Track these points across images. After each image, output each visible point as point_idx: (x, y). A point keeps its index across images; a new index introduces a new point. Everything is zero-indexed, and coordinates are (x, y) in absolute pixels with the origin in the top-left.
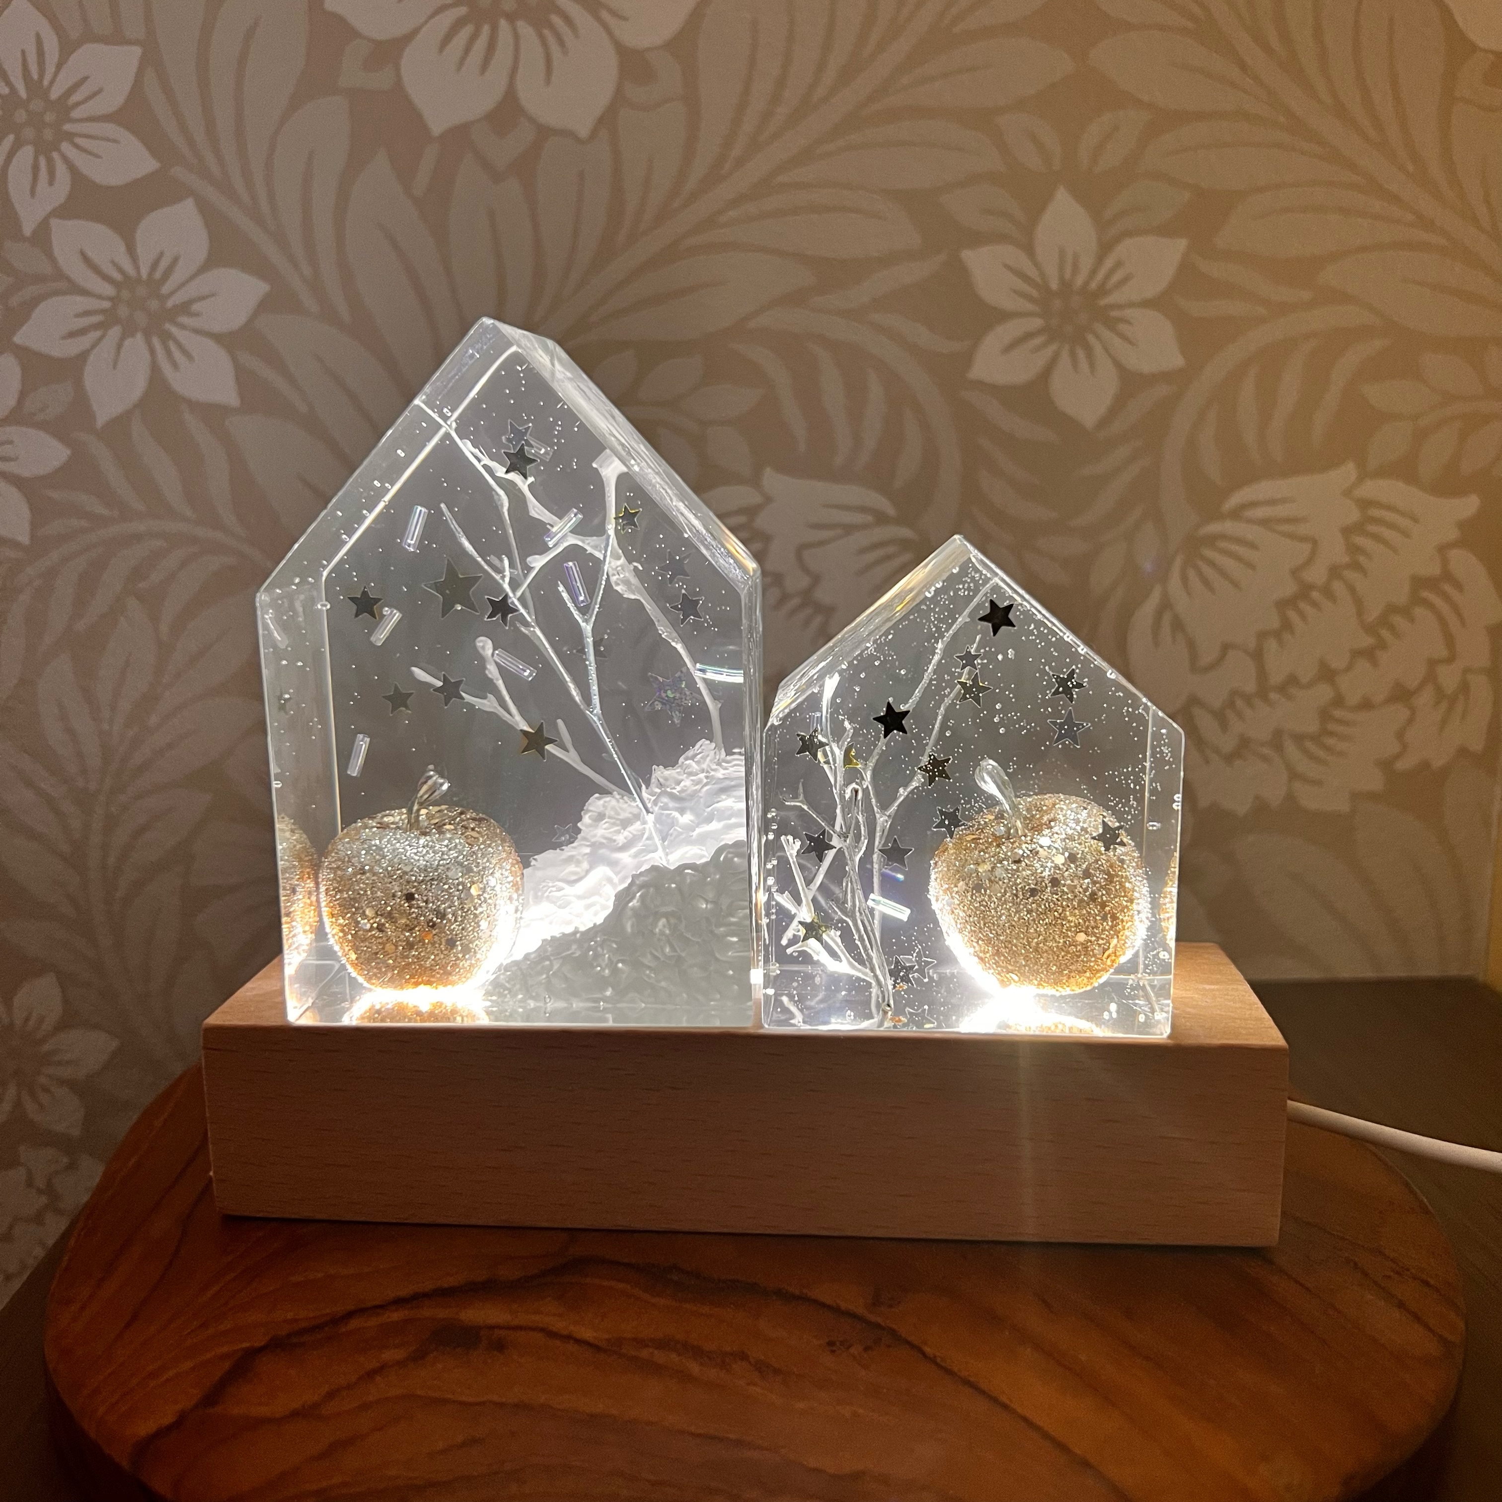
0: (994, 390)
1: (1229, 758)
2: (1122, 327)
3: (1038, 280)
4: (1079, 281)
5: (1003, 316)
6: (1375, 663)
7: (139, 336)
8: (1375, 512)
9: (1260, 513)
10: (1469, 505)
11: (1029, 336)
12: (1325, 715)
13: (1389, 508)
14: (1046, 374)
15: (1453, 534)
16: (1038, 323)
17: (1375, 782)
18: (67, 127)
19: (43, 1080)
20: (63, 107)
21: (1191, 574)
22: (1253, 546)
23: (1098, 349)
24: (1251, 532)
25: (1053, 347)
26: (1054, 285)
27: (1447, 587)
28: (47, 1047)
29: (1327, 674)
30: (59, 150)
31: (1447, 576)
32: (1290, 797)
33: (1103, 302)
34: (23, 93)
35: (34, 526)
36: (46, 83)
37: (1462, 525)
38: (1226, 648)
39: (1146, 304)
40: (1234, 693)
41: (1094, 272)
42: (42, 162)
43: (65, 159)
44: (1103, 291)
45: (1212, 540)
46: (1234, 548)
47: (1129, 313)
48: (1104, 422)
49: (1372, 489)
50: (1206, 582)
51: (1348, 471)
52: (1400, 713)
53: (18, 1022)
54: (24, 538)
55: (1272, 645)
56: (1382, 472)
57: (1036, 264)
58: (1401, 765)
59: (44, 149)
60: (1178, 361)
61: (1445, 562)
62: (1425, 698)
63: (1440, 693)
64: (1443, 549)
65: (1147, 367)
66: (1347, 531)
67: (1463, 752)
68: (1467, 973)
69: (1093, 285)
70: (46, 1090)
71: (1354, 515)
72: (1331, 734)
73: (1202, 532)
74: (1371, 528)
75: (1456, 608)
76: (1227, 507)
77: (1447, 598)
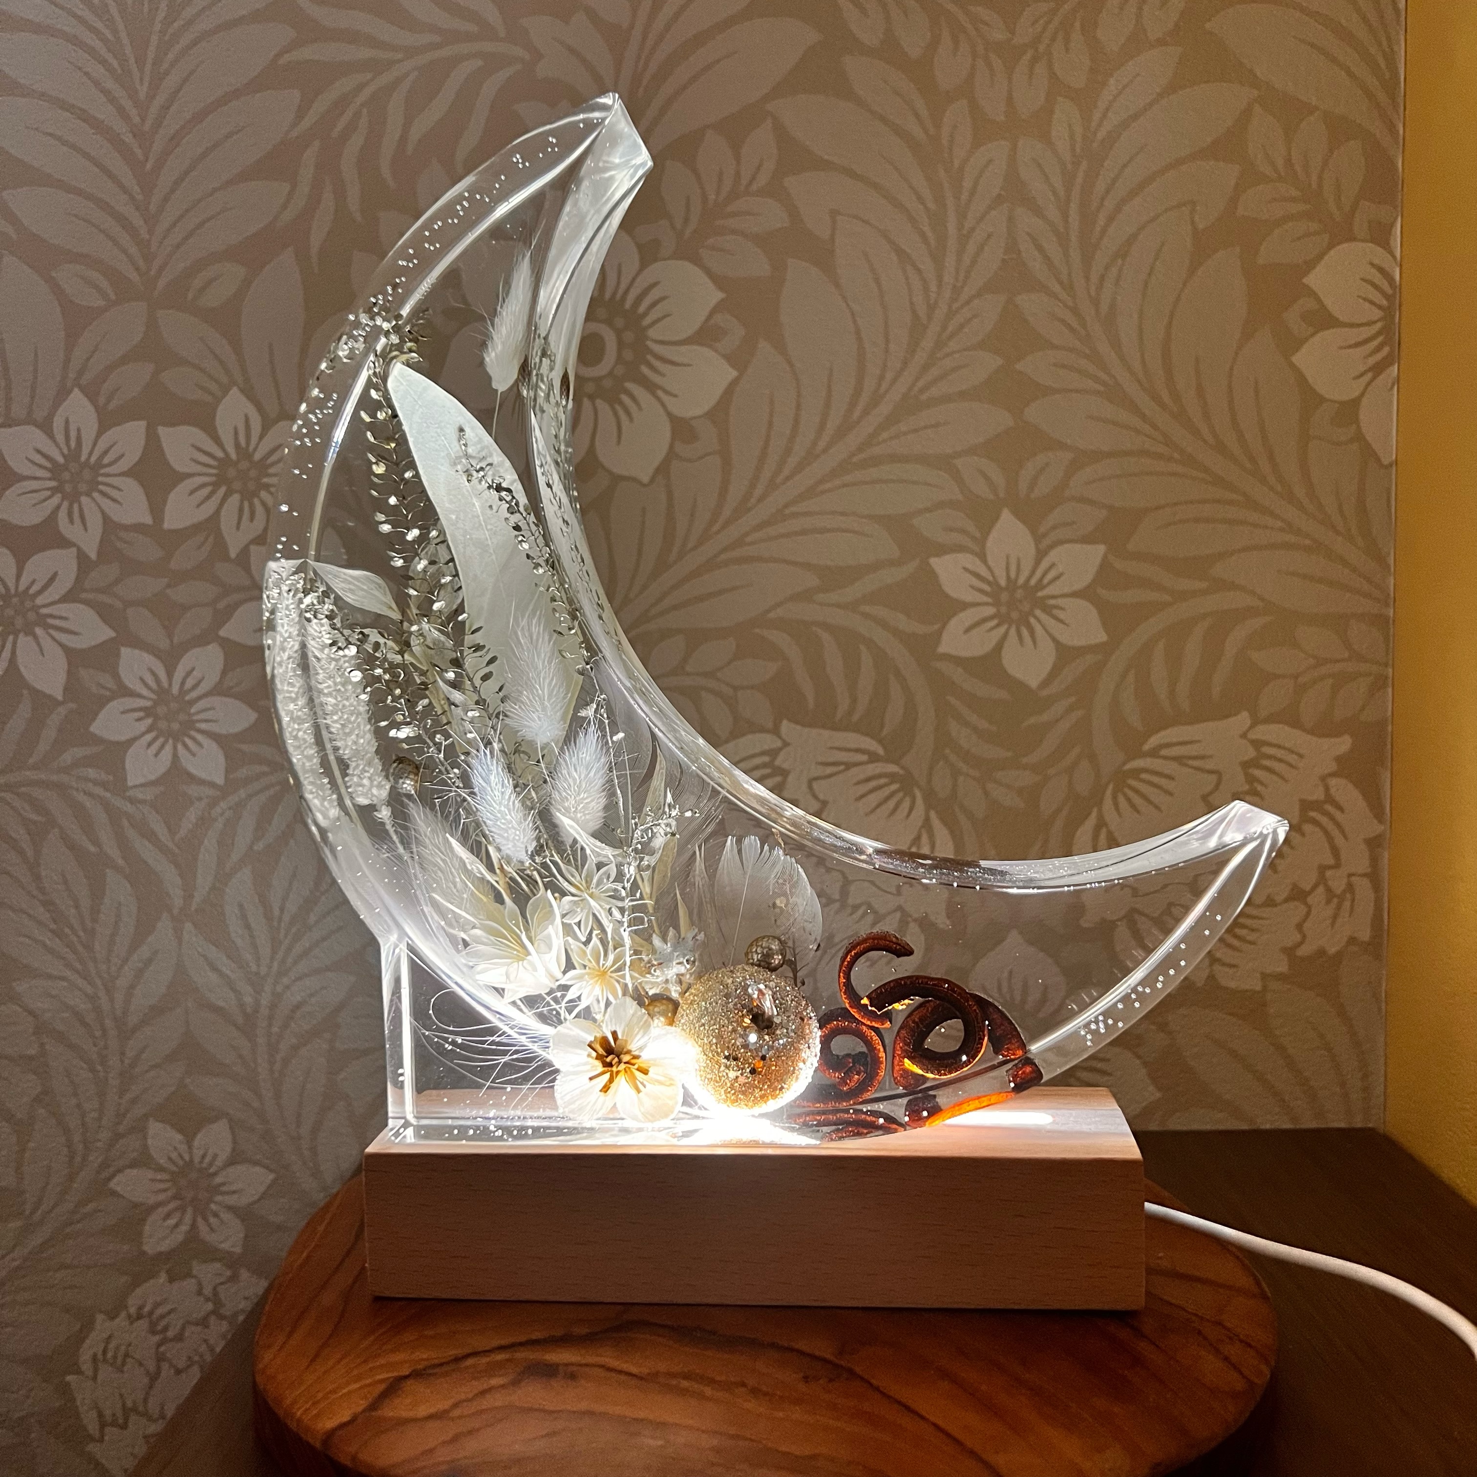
0: (958, 661)
2: (1055, 612)
3: (991, 578)
4: (1021, 581)
5: (964, 606)
8: (1266, 750)
10: (1344, 744)
13: (1279, 747)
14: (999, 647)
15: (1333, 767)
16: (990, 611)
17: (1282, 967)
18: (265, 480)
19: (213, 1206)
20: (263, 466)
26: (1003, 582)
27: (1328, 807)
28: (218, 1180)
30: (258, 497)
31: (1330, 799)
33: (1040, 594)
34: (234, 456)
35: (227, 772)
36: (251, 448)
37: (1338, 759)
39: (1075, 595)
41: (1033, 572)
42: (246, 504)
44: (1040, 586)
45: (1136, 773)
46: (1155, 779)
47: (1060, 602)
48: (1046, 682)
49: (1261, 732)
50: (1133, 806)
51: (1243, 719)
52: (1297, 910)
53: (197, 1160)
54: (220, 780)
56: (1269, 720)
57: (989, 568)
58: (1300, 952)
59: (248, 496)
60: (1102, 637)
61: (1327, 789)
62: (1319, 896)
63: (1330, 894)
65: (1077, 642)
66: (1246, 765)
67: (1352, 940)
68: (1370, 1125)
69: (1033, 582)
70: (216, 1215)
71: (1251, 753)
73: (1127, 767)
74: (1266, 763)
75: (1338, 825)
76: (1146, 747)
77: (1332, 818)
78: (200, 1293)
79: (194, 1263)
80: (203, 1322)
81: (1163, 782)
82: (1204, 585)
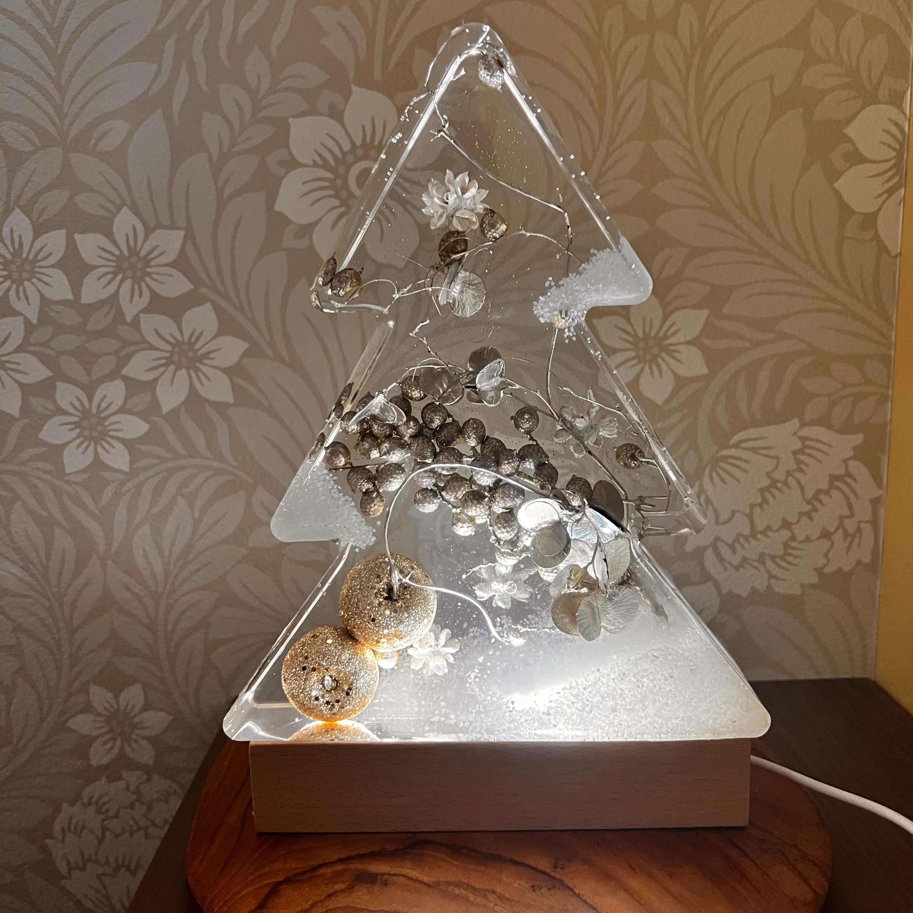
1: (737, 568)
2: (675, 354)
3: (633, 333)
4: (653, 334)
5: (616, 351)
6: (811, 518)
7: (184, 370)
8: (808, 443)
9: (750, 444)
10: (858, 439)
11: (628, 360)
12: (786, 545)
13: (817, 441)
14: (637, 378)
15: (851, 453)
16: (633, 354)
17: (814, 579)
18: (148, 270)
19: (134, 737)
20: (146, 261)
21: (714, 475)
22: (746, 461)
23: (664, 366)
24: (745, 455)
25: (642, 365)
26: (641, 335)
27: (848, 480)
28: (137, 720)
29: (786, 525)
30: (144, 281)
31: (848, 474)
32: (769, 586)
33: (665, 343)
34: (126, 254)
35: (132, 463)
36: (138, 248)
37: (855, 448)
38: (734, 512)
39: (688, 343)
40: (739, 535)
41: (661, 328)
42: (136, 287)
43: (148, 286)
44: (666, 337)
45: (724, 459)
46: (737, 462)
47: (678, 347)
48: (667, 401)
49: (805, 432)
50: (723, 481)
51: (796, 422)
52: (825, 544)
53: (122, 708)
54: (126, 469)
55: (757, 511)
56: (811, 424)
57: (632, 326)
58: (827, 570)
59: (137, 281)
60: (705, 371)
61: (847, 467)
62: (839, 535)
63: (846, 534)
64: (845, 461)
65: (689, 374)
66: (795, 453)
67: (859, 563)
68: (866, 676)
69: (661, 334)
70: (136, 741)
71: (798, 445)
72: (790, 555)
73: (719, 454)
74: (808, 451)
75: (853, 491)
76: (732, 442)
77: (849, 486)
78: (128, 789)
79: (124, 771)
80: (132, 806)
81: (742, 464)
82: (771, 336)
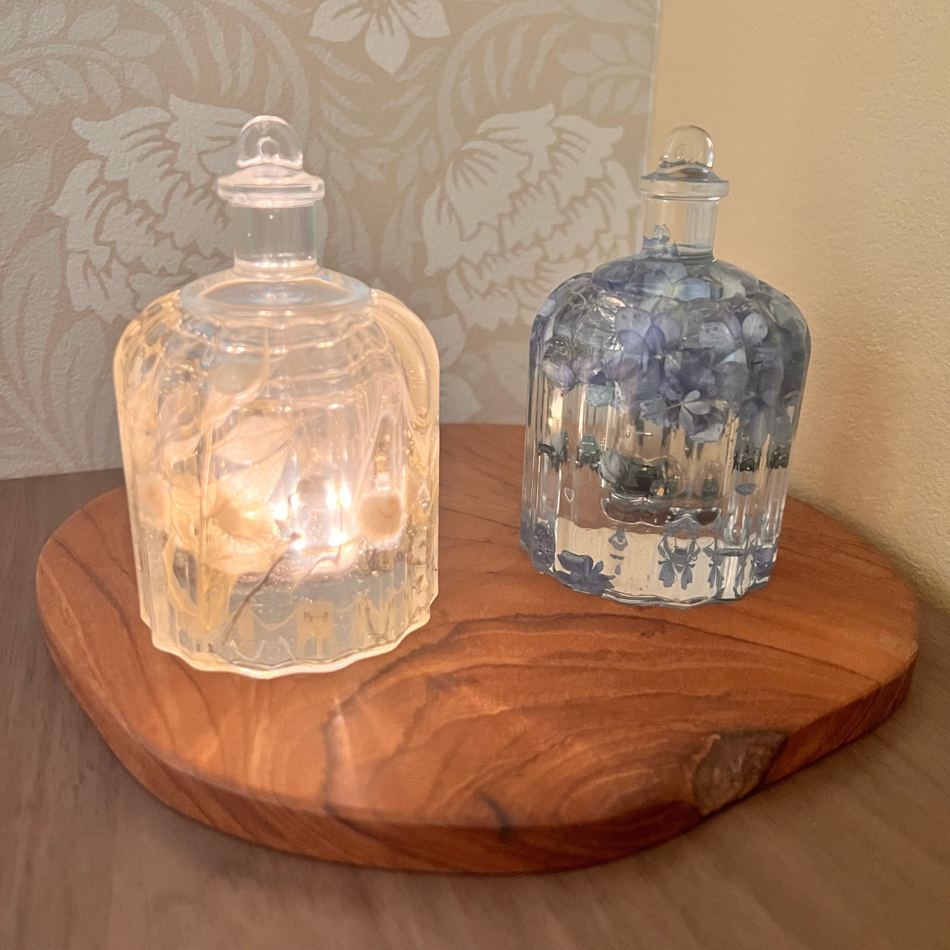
0: (329, 45)
1: (484, 295)
6: (565, 232)
8: (564, 136)
9: (499, 135)
10: (618, 133)
11: (349, 7)
12: (538, 266)
13: (575, 134)
14: (362, 35)
15: (610, 151)
21: (459, 175)
22: (494, 157)
23: (395, 19)
25: (368, 15)
29: (539, 241)
31: (606, 178)
32: (519, 318)
37: (614, 146)
38: (481, 224)
40: (486, 254)
45: (470, 153)
46: (484, 159)
48: (402, 69)
49: (562, 121)
50: (468, 182)
51: (549, 110)
55: (507, 223)
60: (447, 31)
61: (605, 169)
63: (602, 252)
64: (603, 161)
65: (427, 34)
66: (551, 149)
71: (554, 138)
72: (542, 278)
73: (464, 148)
74: (564, 147)
75: (611, 199)
76: (479, 131)
77: (606, 192)
81: (490, 161)
